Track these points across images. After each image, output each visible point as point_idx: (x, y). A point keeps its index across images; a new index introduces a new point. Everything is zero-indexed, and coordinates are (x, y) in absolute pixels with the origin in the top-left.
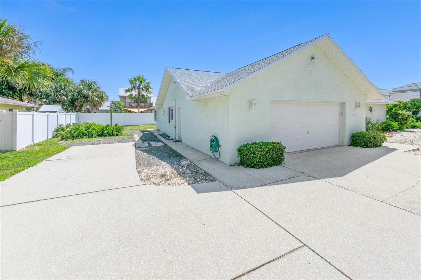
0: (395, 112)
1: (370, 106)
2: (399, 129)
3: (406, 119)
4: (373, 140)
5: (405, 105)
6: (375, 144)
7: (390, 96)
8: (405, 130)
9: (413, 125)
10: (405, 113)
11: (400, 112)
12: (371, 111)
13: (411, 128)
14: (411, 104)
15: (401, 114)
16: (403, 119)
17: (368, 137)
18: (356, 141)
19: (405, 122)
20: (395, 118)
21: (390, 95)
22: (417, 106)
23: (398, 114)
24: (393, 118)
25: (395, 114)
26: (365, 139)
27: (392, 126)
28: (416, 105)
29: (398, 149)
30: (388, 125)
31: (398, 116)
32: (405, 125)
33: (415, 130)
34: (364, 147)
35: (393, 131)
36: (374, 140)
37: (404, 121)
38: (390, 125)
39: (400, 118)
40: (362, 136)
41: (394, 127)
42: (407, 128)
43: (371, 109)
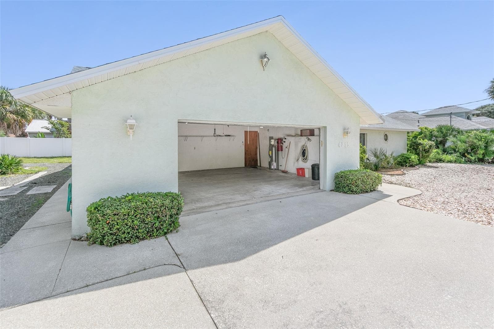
0: (416, 142)
1: (385, 133)
2: (420, 163)
3: (427, 151)
4: (359, 182)
5: (431, 132)
6: (363, 188)
7: (420, 122)
8: (426, 165)
9: (439, 157)
10: (426, 143)
11: (421, 141)
12: (386, 140)
13: (436, 161)
14: (438, 132)
15: (422, 145)
16: (424, 150)
17: (353, 179)
18: (339, 184)
19: (427, 155)
20: (416, 150)
21: (419, 120)
22: (444, 134)
23: (419, 144)
24: (414, 149)
25: (416, 144)
26: (349, 181)
27: (410, 159)
28: (442, 133)
29: (392, 196)
30: (406, 158)
31: (418, 147)
32: (426, 158)
33: (439, 164)
34: (348, 193)
35: (412, 166)
36: (361, 183)
37: (425, 153)
38: (408, 158)
39: (421, 150)
40: (346, 177)
41: (413, 162)
42: (430, 162)
43: (387, 137)
